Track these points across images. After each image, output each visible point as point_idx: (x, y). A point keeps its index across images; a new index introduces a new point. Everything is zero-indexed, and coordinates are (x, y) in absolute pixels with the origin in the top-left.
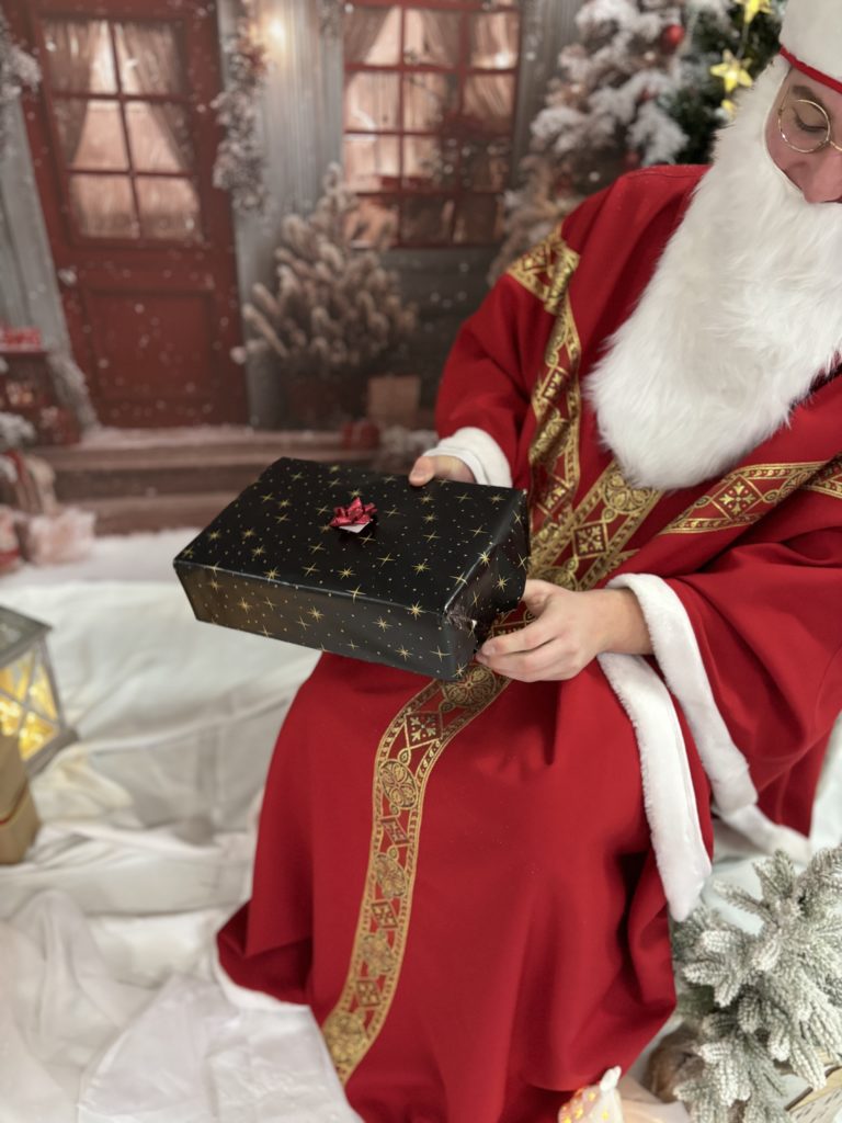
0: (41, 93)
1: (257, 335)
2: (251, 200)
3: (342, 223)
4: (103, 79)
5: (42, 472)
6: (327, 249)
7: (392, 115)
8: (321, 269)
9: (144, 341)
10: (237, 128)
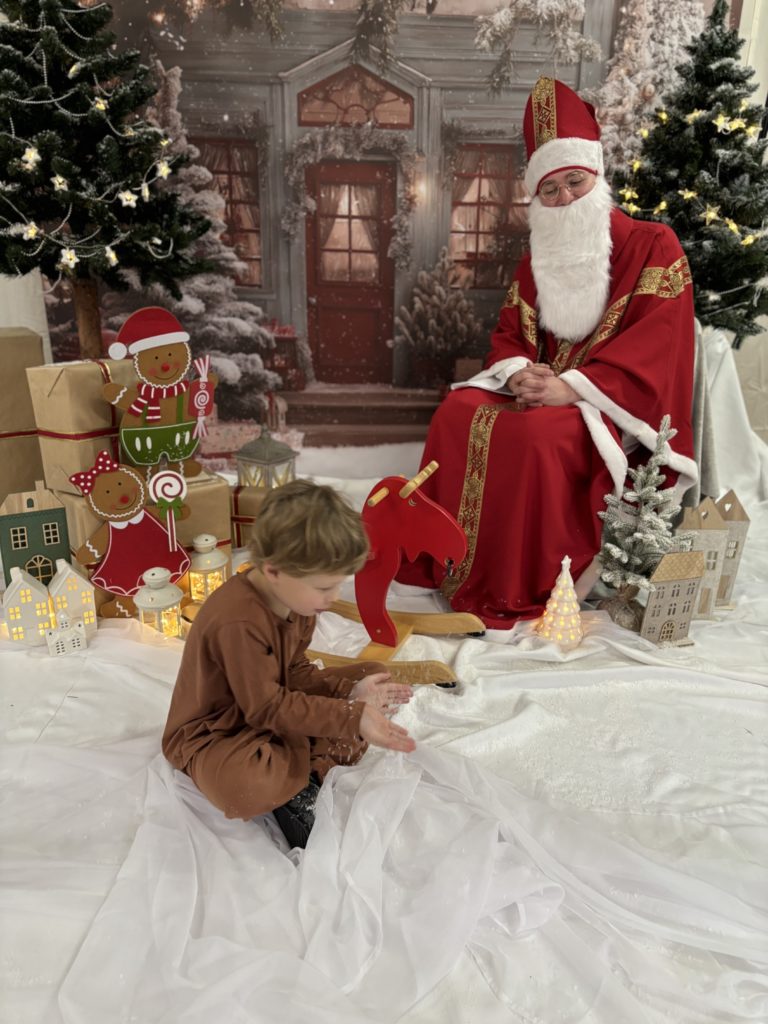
0: (315, 216)
1: (400, 333)
2: (404, 264)
3: (447, 276)
4: (343, 209)
5: (282, 405)
6: (439, 288)
7: (473, 224)
8: (435, 298)
9: (344, 334)
10: (400, 231)
